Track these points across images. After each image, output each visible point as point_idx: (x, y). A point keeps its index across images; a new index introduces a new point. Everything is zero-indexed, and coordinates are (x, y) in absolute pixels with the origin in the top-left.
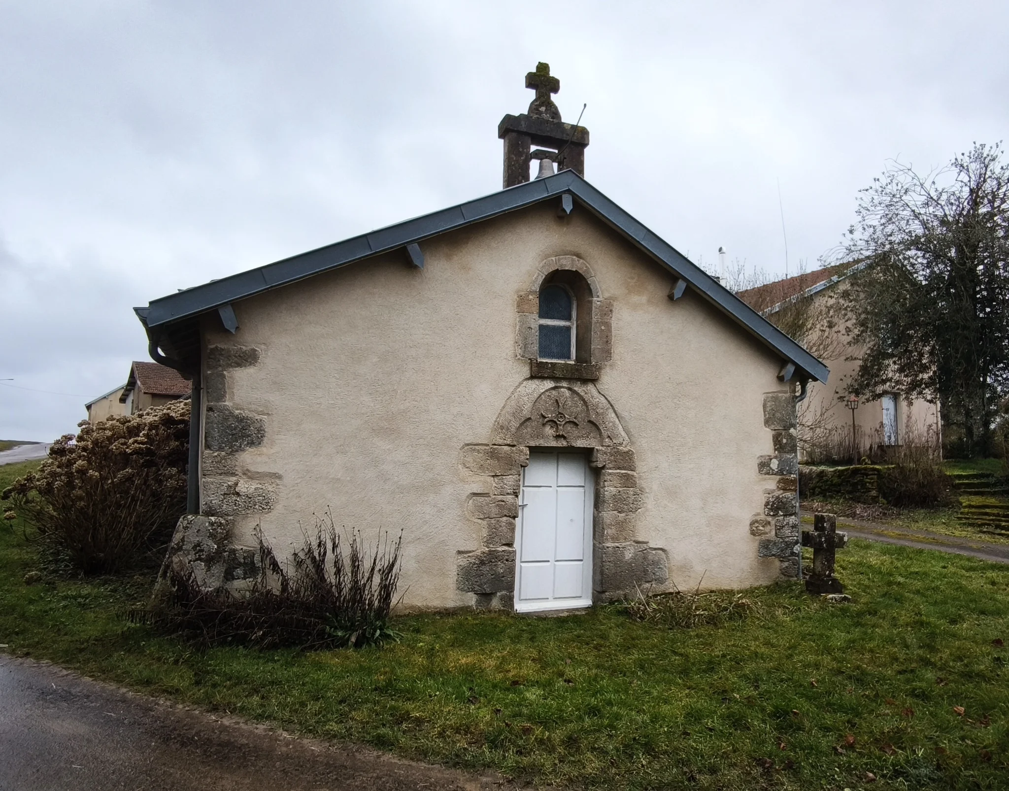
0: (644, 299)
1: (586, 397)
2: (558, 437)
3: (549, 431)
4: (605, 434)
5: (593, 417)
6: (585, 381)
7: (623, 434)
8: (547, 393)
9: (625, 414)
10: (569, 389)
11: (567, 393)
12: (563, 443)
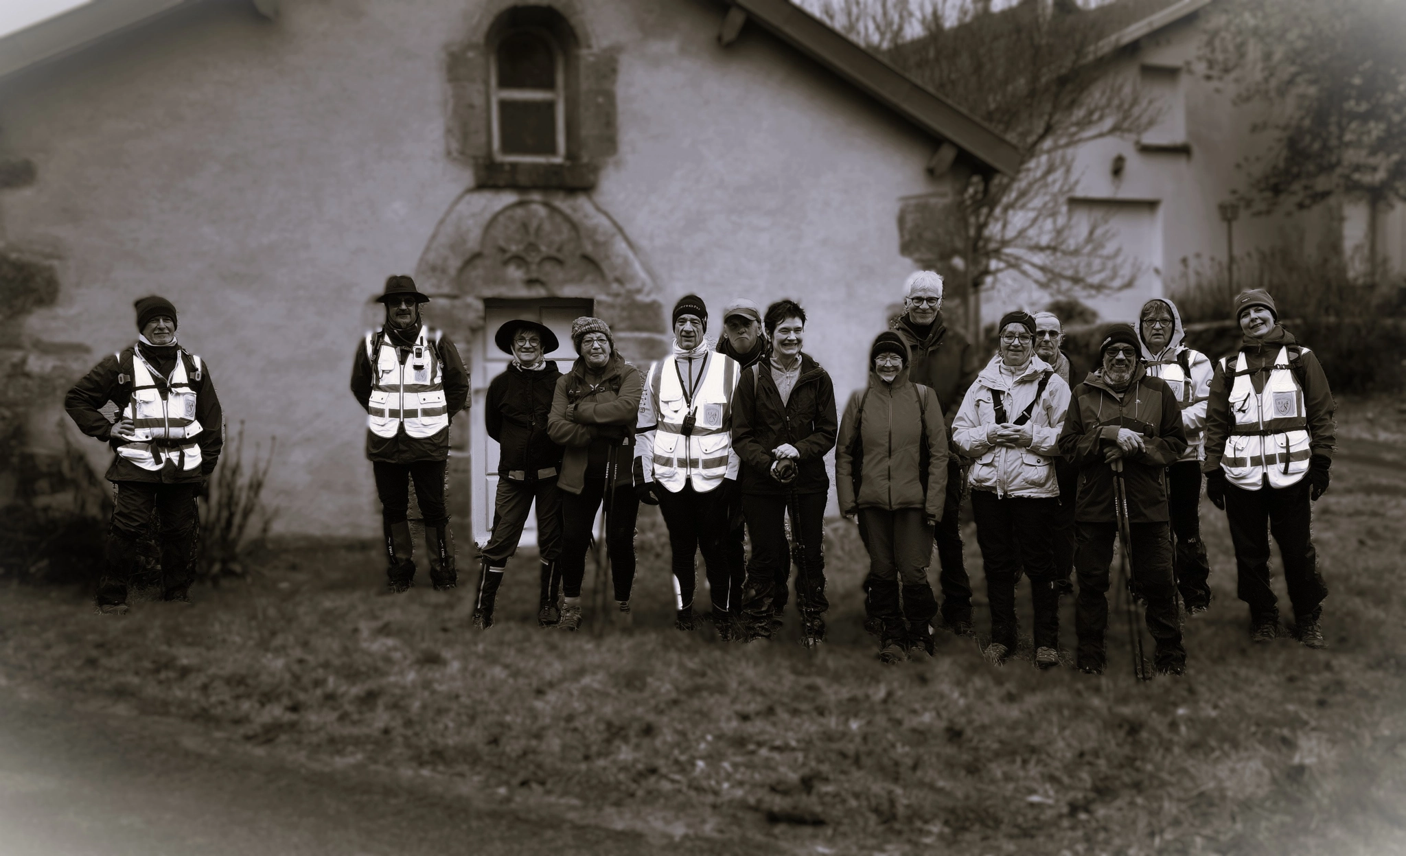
0: (672, 46)
1: (576, 217)
2: (531, 282)
3: (515, 273)
4: (610, 275)
5: (589, 248)
6: (572, 191)
7: (642, 275)
8: (509, 213)
9: (644, 243)
10: (546, 204)
11: (542, 211)
12: (539, 292)
